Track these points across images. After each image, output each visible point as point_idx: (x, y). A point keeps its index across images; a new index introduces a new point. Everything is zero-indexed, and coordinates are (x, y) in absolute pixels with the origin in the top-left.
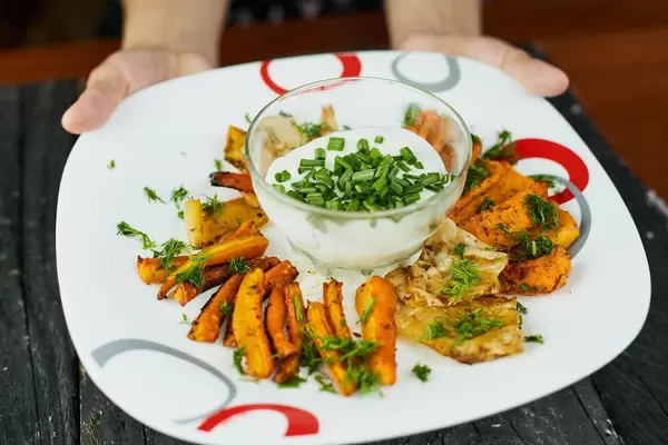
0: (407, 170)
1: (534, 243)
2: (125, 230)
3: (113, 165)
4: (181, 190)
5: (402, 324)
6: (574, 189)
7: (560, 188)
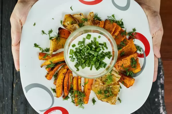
0: (104, 49)
1: (128, 73)
2: (36, 45)
3: (35, 24)
4: (51, 30)
5: (93, 88)
6: (145, 55)
7: (142, 53)
